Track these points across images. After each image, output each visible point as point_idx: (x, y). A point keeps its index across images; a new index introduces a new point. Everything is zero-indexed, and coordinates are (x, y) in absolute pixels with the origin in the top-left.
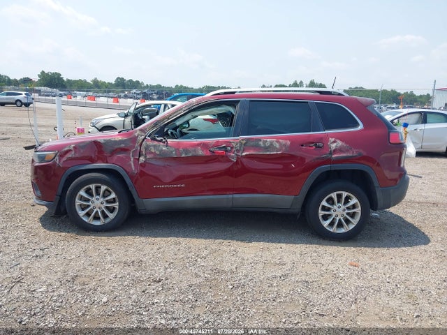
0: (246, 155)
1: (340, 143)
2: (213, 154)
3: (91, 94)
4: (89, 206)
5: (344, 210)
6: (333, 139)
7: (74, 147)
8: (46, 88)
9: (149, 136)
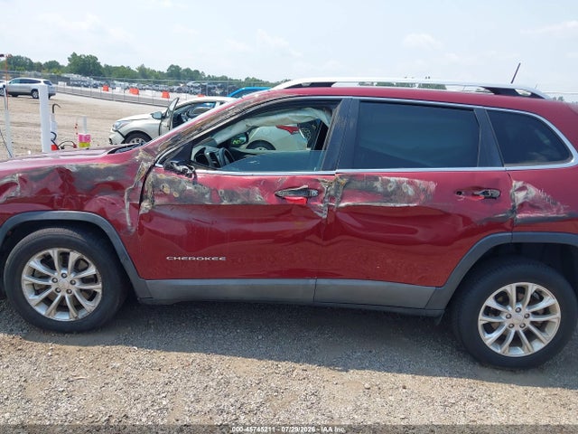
0: (347, 207)
1: (533, 192)
2: (284, 202)
3: (135, 85)
4: (48, 287)
5: (527, 316)
6: (519, 184)
7: (20, 178)
8: (76, 76)
9: (161, 163)
